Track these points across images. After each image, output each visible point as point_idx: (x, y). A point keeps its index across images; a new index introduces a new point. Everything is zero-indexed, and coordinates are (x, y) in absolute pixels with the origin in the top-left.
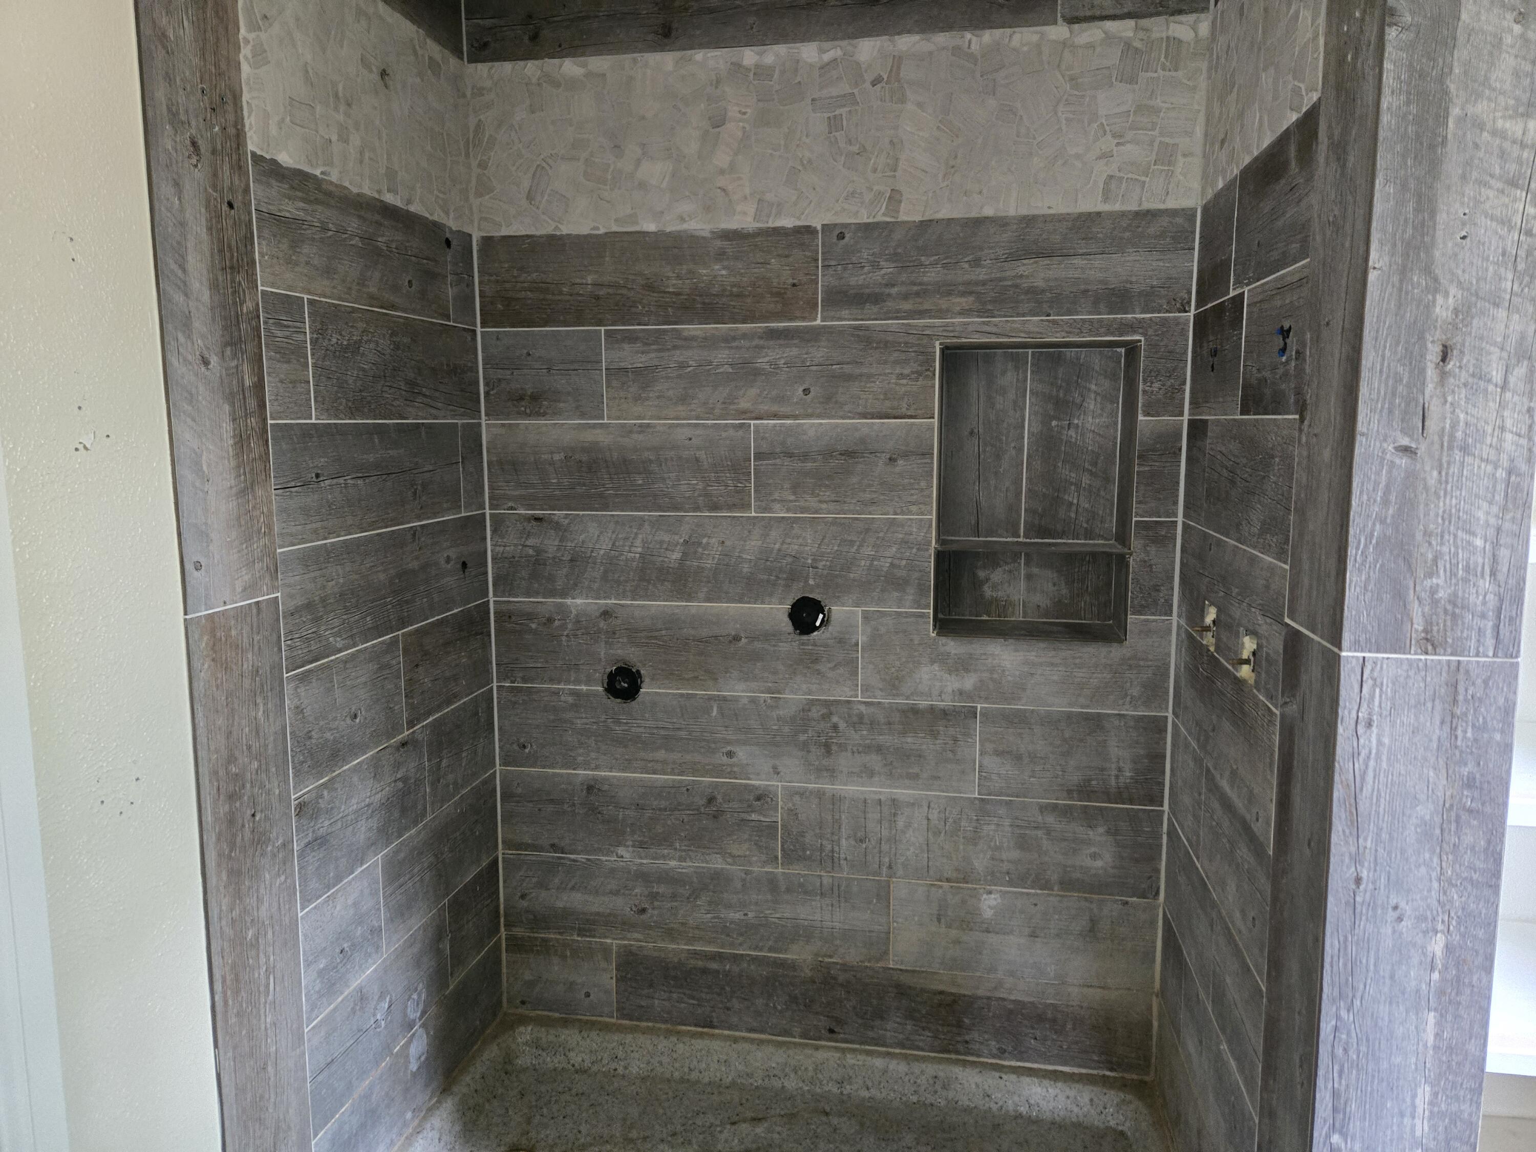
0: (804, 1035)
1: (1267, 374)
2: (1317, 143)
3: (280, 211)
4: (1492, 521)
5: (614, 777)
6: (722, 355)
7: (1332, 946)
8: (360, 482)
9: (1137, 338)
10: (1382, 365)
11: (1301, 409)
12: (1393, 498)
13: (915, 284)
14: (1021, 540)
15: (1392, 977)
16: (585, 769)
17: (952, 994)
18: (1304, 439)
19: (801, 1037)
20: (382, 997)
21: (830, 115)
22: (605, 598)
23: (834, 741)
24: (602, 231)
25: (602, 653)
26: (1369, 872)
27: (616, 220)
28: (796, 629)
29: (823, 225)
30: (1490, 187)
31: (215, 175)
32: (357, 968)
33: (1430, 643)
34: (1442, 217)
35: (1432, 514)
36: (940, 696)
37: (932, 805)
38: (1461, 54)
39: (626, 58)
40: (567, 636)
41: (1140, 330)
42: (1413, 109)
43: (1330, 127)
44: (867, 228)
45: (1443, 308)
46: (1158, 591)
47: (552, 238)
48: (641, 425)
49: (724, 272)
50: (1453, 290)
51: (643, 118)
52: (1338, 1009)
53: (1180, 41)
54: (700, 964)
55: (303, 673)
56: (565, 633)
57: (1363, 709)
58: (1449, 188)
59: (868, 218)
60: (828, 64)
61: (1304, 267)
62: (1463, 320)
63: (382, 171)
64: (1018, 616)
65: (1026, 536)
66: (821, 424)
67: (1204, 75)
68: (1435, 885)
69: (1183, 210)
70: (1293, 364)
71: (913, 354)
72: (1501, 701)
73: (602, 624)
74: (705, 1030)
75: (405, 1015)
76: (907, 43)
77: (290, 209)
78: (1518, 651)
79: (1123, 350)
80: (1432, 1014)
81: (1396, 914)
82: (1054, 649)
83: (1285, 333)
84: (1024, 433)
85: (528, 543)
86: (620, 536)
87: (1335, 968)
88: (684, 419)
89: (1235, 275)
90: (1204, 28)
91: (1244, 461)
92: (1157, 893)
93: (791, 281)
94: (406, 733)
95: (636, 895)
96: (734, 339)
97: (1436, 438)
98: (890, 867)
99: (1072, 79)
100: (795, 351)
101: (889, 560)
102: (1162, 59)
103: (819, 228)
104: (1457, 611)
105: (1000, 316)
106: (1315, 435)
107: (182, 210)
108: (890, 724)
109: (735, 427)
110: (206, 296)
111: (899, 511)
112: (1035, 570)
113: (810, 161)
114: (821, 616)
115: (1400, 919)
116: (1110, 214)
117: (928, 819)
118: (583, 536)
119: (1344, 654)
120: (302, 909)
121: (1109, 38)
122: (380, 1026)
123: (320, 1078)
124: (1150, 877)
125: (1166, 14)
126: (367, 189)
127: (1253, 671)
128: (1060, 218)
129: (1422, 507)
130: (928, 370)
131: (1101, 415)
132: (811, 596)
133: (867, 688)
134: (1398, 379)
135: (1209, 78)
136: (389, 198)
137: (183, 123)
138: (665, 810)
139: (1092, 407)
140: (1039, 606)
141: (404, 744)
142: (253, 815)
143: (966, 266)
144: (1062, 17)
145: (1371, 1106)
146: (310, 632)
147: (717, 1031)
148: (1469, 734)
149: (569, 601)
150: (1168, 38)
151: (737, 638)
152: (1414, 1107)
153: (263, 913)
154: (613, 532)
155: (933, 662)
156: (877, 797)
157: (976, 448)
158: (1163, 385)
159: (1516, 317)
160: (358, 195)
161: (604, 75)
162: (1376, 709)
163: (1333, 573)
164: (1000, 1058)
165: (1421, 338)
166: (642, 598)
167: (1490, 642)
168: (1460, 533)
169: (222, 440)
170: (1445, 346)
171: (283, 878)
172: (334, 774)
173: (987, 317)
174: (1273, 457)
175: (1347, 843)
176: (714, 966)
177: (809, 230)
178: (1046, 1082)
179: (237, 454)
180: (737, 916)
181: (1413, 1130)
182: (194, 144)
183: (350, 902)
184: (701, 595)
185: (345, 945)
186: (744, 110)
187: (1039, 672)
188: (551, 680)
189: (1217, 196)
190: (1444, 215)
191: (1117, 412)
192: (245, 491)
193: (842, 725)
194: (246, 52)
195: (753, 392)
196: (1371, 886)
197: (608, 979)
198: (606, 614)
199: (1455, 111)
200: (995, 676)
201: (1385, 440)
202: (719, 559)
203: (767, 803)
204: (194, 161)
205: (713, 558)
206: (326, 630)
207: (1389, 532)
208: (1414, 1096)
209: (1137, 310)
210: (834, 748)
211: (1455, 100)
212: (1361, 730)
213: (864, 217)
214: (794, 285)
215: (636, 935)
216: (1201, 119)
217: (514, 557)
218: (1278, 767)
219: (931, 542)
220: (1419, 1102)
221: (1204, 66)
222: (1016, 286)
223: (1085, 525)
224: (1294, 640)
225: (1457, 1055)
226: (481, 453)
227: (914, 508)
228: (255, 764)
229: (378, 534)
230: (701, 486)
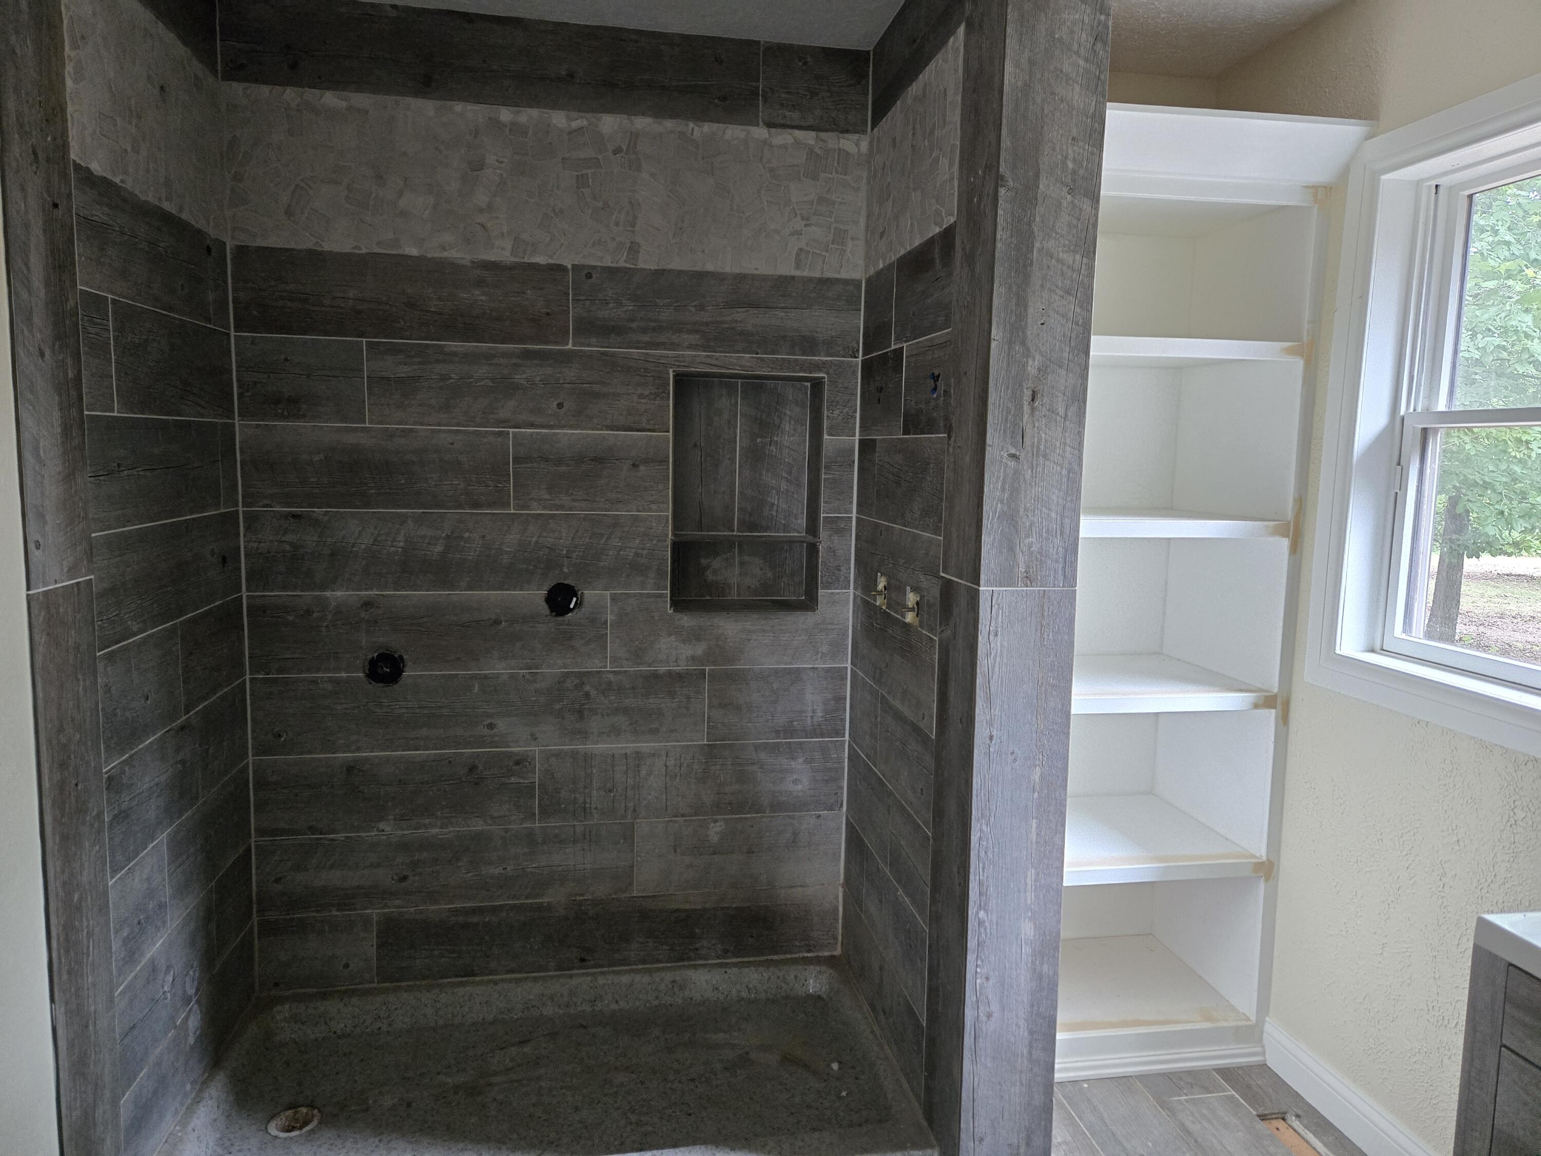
0: (559, 968)
1: (923, 406)
2: (954, 251)
3: (92, 215)
4: (1061, 501)
5: (376, 757)
6: (481, 371)
7: (977, 783)
8: (148, 474)
9: (822, 375)
10: (1000, 401)
11: (949, 430)
12: (1007, 487)
13: (652, 321)
14: (735, 533)
15: (1012, 800)
16: (345, 752)
17: (686, 910)
18: (951, 450)
19: (556, 970)
20: (167, 972)
21: (579, 173)
22: (366, 590)
23: (587, 707)
24: (364, 251)
25: (364, 641)
26: (997, 731)
27: (378, 243)
28: (552, 612)
29: (573, 265)
30: (1056, 294)
31: (49, 181)
32: (150, 940)
33: (1029, 579)
34: (1031, 311)
35: (1028, 497)
36: (676, 662)
37: (669, 754)
38: (1040, 209)
39: (390, 100)
40: (327, 627)
41: (824, 370)
42: (1014, 240)
43: (963, 243)
44: (611, 272)
45: (1032, 368)
46: (840, 570)
47: (311, 252)
48: (403, 430)
49: (483, 298)
50: (1037, 357)
51: (405, 154)
52: (981, 825)
53: (847, 153)
54: (461, 919)
55: (108, 653)
56: (325, 624)
57: (992, 625)
58: (1034, 292)
59: (612, 263)
60: (575, 131)
61: (948, 334)
62: (1043, 375)
63: (162, 180)
64: (734, 596)
65: (739, 530)
66: (573, 434)
67: (864, 181)
68: (1034, 735)
69: (852, 280)
70: (942, 399)
71: (651, 379)
72: (1067, 614)
73: (363, 615)
74: (465, 979)
75: (185, 991)
76: (642, 123)
77: (100, 214)
78: (1076, 583)
79: (809, 384)
80: (1035, 821)
81: (1012, 758)
82: (765, 619)
83: (936, 378)
84: (736, 446)
85: (283, 539)
86: (383, 532)
87: (979, 798)
88: (445, 426)
89: (895, 333)
90: (864, 146)
91: (906, 468)
92: (842, 805)
93: (544, 310)
94: (184, 718)
95: (398, 865)
96: (494, 356)
97: (1030, 449)
98: (634, 810)
99: (772, 170)
100: (549, 371)
101: (634, 550)
102: (835, 164)
103: (570, 267)
104: (1043, 558)
105: (721, 352)
106: (959, 447)
107: (26, 212)
108: (634, 688)
109: (494, 433)
110: (42, 292)
111: (640, 508)
112: (747, 558)
113: (561, 211)
114: (574, 599)
115: (1015, 760)
116: (802, 278)
117: (666, 766)
118: (344, 532)
119: (981, 589)
120: (112, 878)
121: (797, 142)
122: (166, 998)
123: (125, 1041)
124: (836, 794)
125: (837, 131)
126: (150, 197)
127: (917, 616)
128: (765, 278)
129: (1023, 492)
130: (664, 392)
131: (793, 435)
132: (565, 582)
133: (615, 659)
134: (1008, 412)
135: (869, 183)
136: (166, 206)
137: (27, 133)
138: (428, 783)
139: (787, 428)
140: (749, 587)
141: (182, 728)
142: (77, 785)
143: (693, 309)
144: (763, 121)
145: (1002, 888)
146: (114, 614)
147: (477, 979)
148: (1051, 637)
149: (328, 594)
150: (839, 149)
151: (497, 622)
152: (1026, 884)
153: (85, 879)
154: (375, 528)
155: (670, 635)
156: (624, 752)
157: (699, 459)
158: (841, 412)
159: (1071, 375)
160: (145, 201)
161: (367, 112)
162: (1000, 624)
163: (974, 538)
164: (724, 958)
165: (1021, 385)
166: (404, 588)
167: (1061, 578)
168: (1043, 509)
169: (53, 426)
170: (1033, 392)
171: (97, 847)
172: (133, 752)
173: (711, 352)
174: (928, 464)
175: (984, 713)
176: (474, 919)
177: (561, 268)
178: (761, 969)
179: (63, 442)
180: (496, 871)
181: (1026, 901)
182: (35, 153)
183: (145, 877)
184: (463, 584)
185: (141, 917)
186: (501, 160)
187: (754, 637)
188: (309, 670)
189: (879, 273)
190: (1032, 310)
191: (806, 433)
192: (69, 477)
193: (593, 693)
194: (69, 68)
195: (512, 403)
196: (999, 741)
197: (369, 947)
198: (368, 604)
199: (1037, 245)
200: (720, 643)
201: (1002, 450)
202: (480, 551)
203: (525, 766)
204: (34, 168)
205: (475, 551)
206: (126, 613)
207: (1005, 509)
208: (1026, 878)
209: (822, 354)
210: (586, 713)
211: (1037, 237)
212: (991, 638)
213: (608, 262)
214: (548, 314)
215: (397, 902)
216: (864, 213)
217: (269, 552)
218: (938, 675)
219: (668, 534)
220: (1028, 881)
221: (865, 175)
222: (733, 329)
223: (783, 522)
224: (948, 588)
225: (1049, 846)
226: (235, 453)
227: (654, 507)
228: (78, 736)
229: (161, 525)
230: (462, 485)
